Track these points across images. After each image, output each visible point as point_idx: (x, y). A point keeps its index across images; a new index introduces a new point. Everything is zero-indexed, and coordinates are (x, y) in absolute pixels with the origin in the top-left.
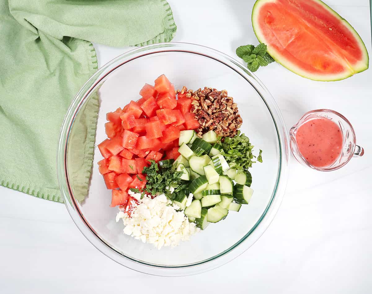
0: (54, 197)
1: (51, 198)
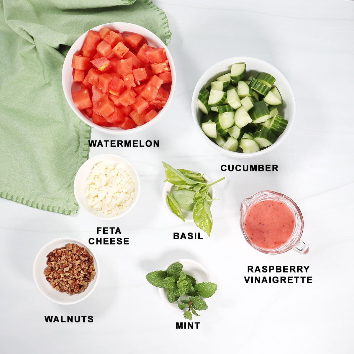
0: (49, 206)
1: (46, 208)
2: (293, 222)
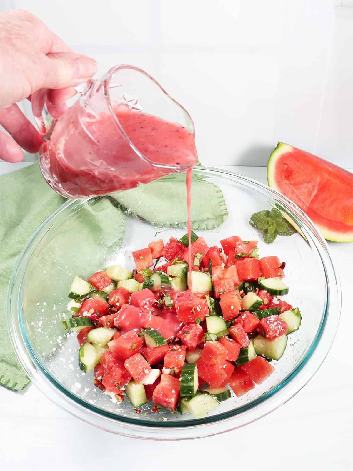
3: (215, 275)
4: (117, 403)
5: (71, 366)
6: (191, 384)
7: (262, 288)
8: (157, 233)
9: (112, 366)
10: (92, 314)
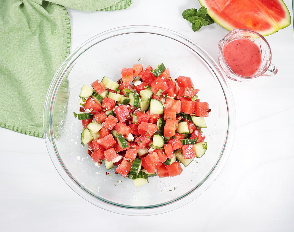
0: (35, 133)
1: (32, 133)
2: (259, 52)
3: (167, 104)
4: (97, 166)
5: (76, 143)
6: (136, 172)
7: (191, 121)
8: (139, 59)
9: (98, 150)
10: (91, 111)
